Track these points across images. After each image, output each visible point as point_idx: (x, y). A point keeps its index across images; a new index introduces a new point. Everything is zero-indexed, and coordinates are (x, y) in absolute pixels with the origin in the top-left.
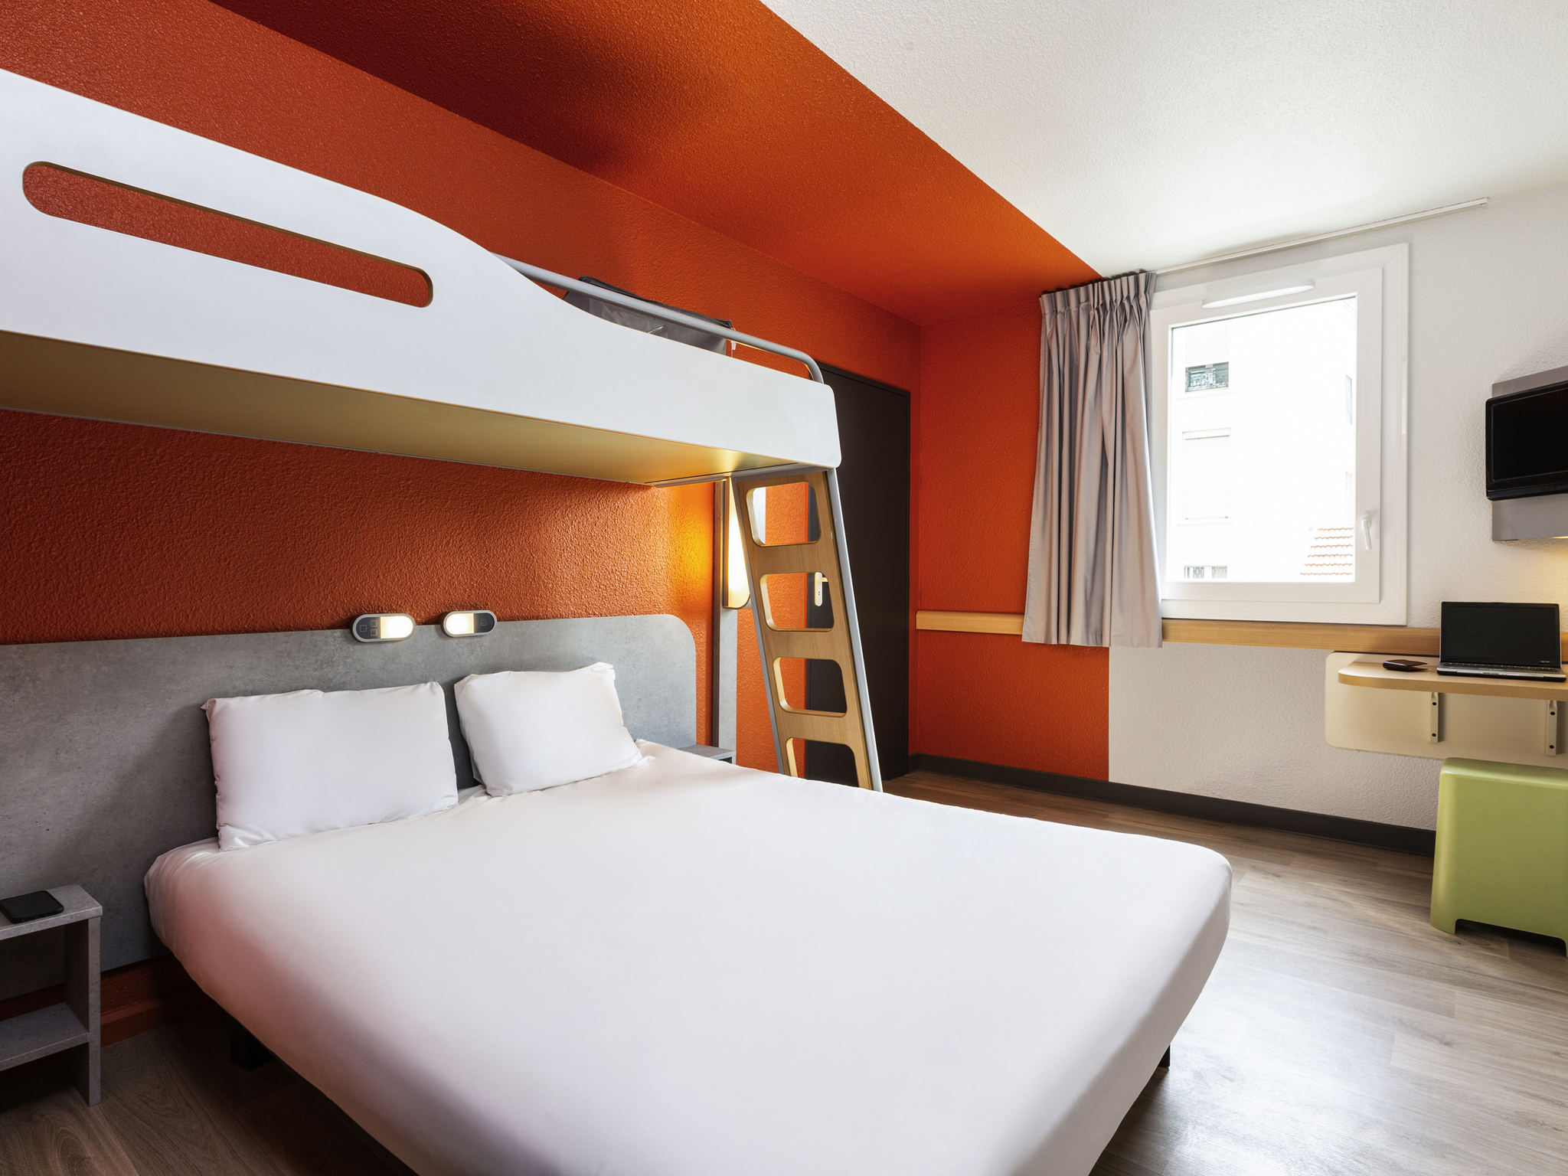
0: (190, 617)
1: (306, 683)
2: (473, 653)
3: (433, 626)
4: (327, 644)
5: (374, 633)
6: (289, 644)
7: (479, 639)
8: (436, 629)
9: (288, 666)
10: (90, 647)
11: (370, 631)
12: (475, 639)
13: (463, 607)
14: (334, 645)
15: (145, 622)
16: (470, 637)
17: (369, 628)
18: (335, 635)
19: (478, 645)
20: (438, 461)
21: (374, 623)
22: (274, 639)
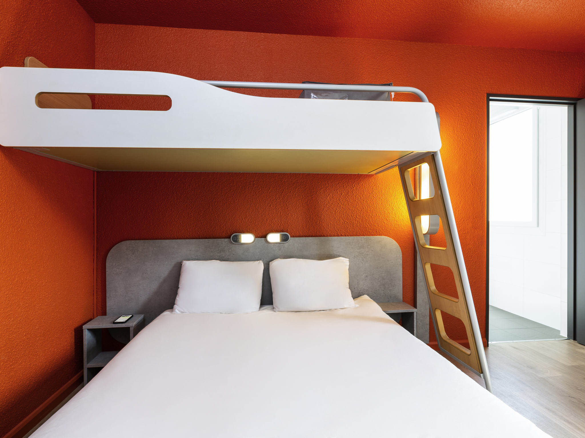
0: (180, 233)
1: (215, 258)
2: (280, 250)
3: (263, 238)
4: (222, 244)
5: (239, 240)
6: (209, 243)
7: (283, 244)
8: (265, 240)
9: (209, 251)
10: (151, 242)
11: (236, 240)
12: (281, 244)
13: (276, 231)
14: (225, 244)
15: (167, 234)
16: (279, 243)
17: (237, 239)
18: (225, 241)
19: (282, 247)
20: (266, 173)
21: (239, 237)
22: (204, 241)
